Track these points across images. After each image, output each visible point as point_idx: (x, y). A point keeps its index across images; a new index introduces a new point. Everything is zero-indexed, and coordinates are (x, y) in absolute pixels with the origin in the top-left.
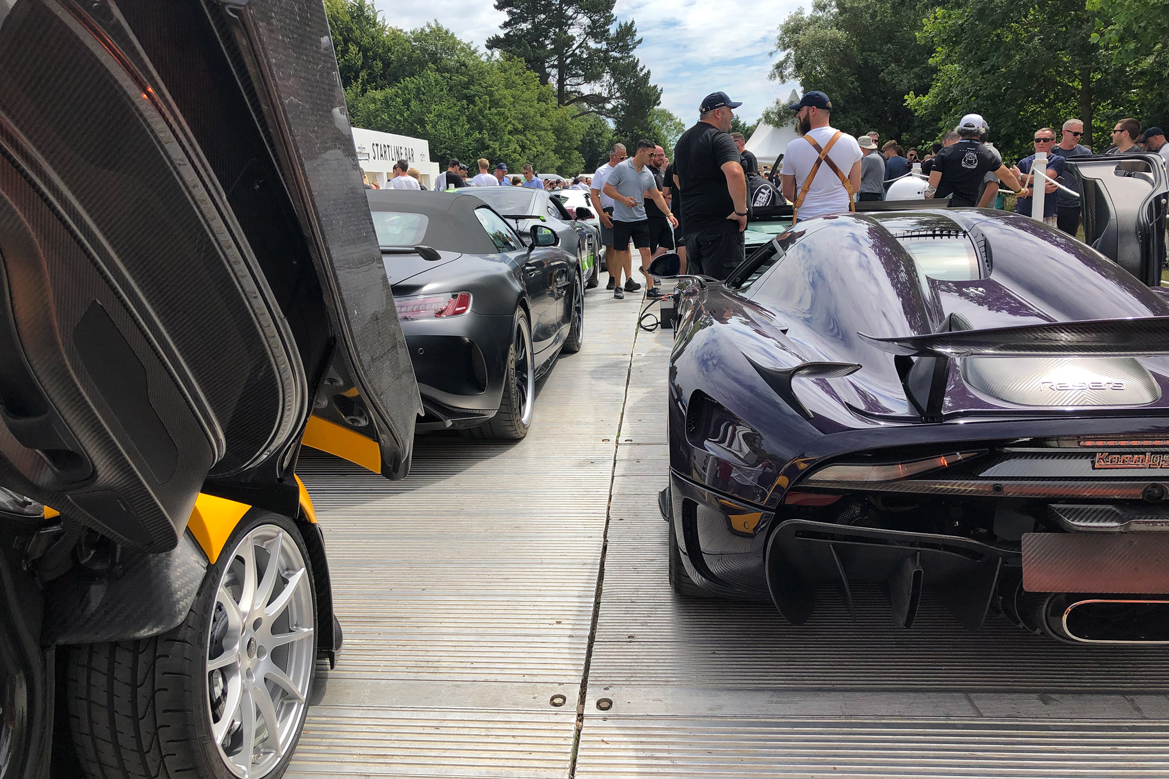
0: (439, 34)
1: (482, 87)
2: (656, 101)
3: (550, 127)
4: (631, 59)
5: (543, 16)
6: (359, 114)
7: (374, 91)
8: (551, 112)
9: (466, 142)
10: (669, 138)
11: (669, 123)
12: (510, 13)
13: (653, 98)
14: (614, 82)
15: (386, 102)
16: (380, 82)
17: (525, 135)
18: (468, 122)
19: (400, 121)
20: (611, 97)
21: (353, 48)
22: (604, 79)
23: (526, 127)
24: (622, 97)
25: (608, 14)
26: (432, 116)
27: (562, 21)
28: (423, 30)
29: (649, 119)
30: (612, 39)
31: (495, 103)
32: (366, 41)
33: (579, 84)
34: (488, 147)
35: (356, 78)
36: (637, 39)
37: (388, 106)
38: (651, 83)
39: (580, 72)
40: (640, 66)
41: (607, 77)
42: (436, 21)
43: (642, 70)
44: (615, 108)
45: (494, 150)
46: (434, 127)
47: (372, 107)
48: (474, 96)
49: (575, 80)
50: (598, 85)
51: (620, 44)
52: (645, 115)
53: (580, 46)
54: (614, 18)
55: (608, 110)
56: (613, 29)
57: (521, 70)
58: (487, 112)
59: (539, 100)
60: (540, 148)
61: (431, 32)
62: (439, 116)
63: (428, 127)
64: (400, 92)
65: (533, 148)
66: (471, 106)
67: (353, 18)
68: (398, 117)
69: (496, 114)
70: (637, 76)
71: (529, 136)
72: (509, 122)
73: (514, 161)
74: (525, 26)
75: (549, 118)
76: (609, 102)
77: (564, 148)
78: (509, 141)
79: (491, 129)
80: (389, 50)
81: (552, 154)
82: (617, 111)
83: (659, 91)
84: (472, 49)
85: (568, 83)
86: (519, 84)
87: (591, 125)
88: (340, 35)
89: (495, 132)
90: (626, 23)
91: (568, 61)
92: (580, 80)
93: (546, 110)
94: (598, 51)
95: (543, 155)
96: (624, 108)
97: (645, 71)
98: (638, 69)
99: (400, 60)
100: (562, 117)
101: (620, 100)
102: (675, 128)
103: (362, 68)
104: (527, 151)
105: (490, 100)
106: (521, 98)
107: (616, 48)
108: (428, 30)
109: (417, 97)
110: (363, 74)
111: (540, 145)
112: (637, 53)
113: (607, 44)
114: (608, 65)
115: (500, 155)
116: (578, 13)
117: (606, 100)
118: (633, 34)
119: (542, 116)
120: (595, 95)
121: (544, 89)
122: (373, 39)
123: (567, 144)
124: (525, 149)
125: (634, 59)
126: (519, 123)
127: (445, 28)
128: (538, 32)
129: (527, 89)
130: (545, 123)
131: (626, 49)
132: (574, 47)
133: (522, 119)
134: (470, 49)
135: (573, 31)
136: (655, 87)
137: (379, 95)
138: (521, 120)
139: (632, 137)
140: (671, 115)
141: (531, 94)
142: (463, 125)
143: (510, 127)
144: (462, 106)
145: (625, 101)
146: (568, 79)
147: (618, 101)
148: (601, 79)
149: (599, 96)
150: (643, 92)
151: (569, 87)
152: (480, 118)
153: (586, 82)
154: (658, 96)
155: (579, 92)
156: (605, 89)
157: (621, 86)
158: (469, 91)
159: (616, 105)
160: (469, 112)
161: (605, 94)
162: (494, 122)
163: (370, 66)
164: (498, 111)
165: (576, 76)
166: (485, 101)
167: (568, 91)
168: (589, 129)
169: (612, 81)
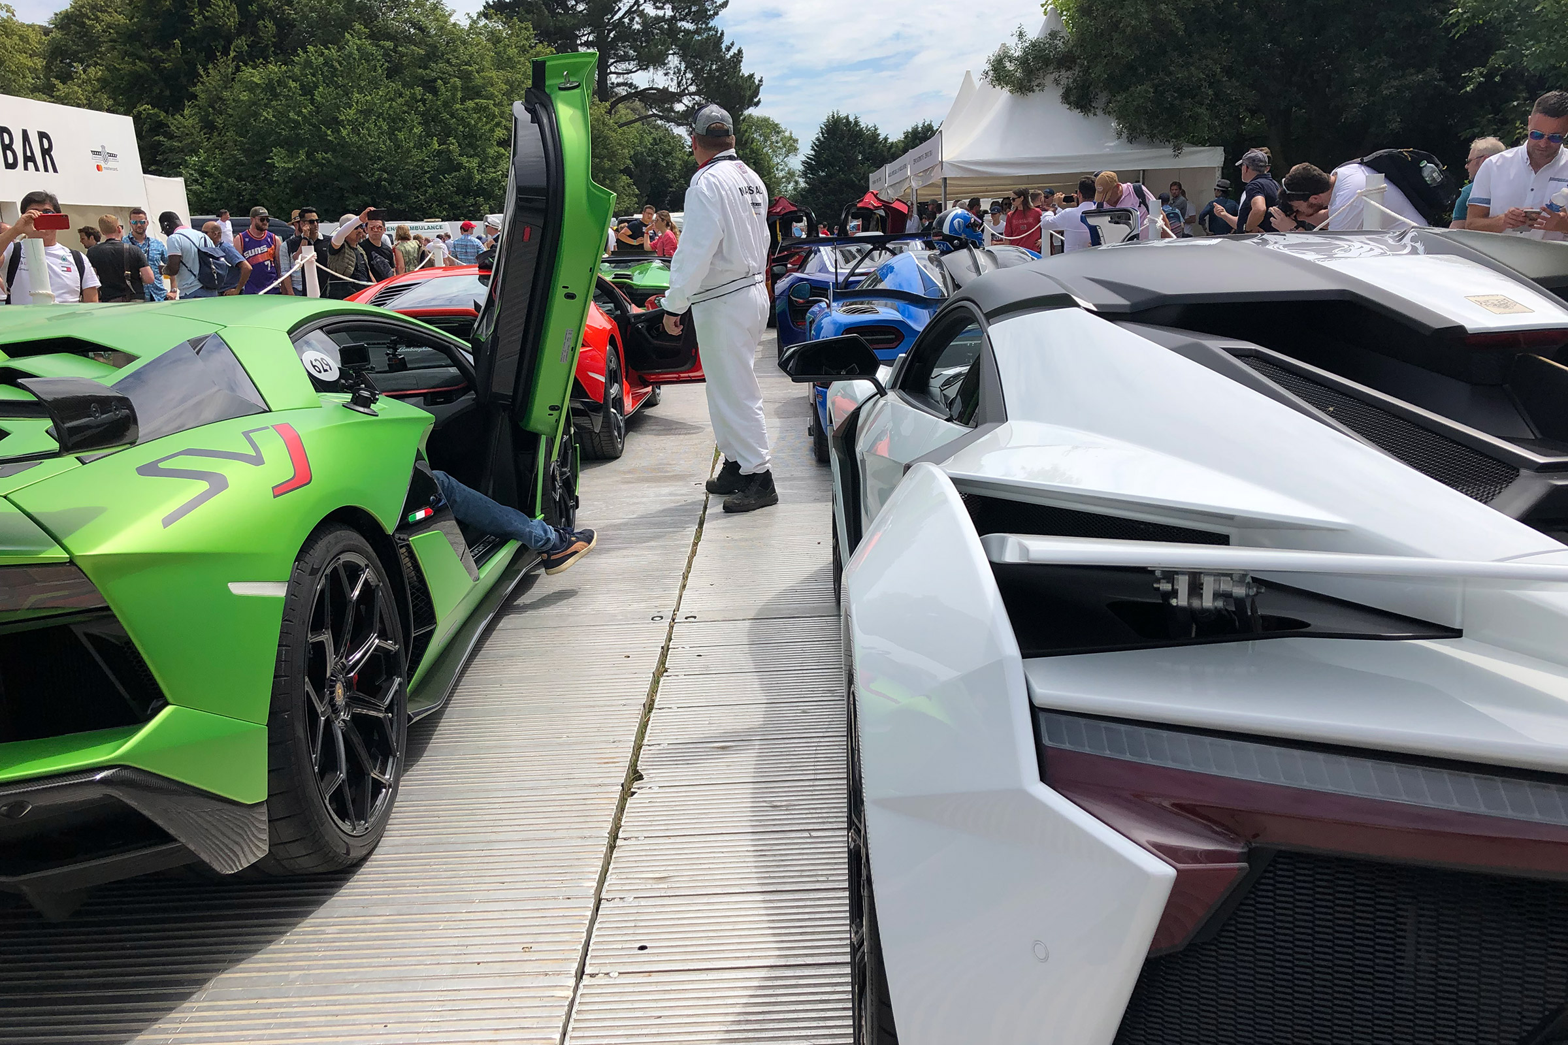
1: (451, 65)
2: (753, 100)
4: (712, 32)
7: (251, 70)
9: (418, 156)
10: (776, 160)
11: (774, 139)
13: (749, 92)
14: (686, 68)
15: (271, 89)
18: (425, 123)
19: (295, 121)
20: (682, 93)
22: (670, 63)
24: (698, 93)
31: (471, 92)
33: (631, 72)
34: (459, 167)
35: (226, 47)
37: (276, 96)
38: (745, 70)
39: (632, 53)
40: (726, 42)
41: (674, 61)
43: (728, 49)
45: (470, 171)
46: (355, 130)
47: (244, 96)
48: (435, 80)
49: (625, 66)
50: (661, 72)
51: (693, 9)
53: (629, 11)
55: (678, 113)
57: (525, 42)
58: (458, 106)
62: (367, 113)
63: (344, 133)
64: (296, 70)
66: (429, 96)
68: (291, 115)
69: (475, 110)
70: (721, 59)
72: (498, 124)
76: (681, 101)
78: (499, 156)
79: (465, 137)
86: (520, 62)
87: (654, 139)
89: (471, 142)
91: (611, 35)
92: (632, 65)
97: (734, 50)
98: (723, 46)
100: (598, 120)
101: (697, 98)
102: (784, 145)
105: (465, 87)
107: (688, 15)
109: (329, 82)
113: (674, 8)
114: (677, 42)
115: (481, 181)
117: (678, 97)
120: (657, 89)
123: (608, 164)
125: (717, 32)
131: (703, 16)
132: (621, 13)
136: (751, 76)
137: (257, 76)
140: (777, 125)
142: (411, 130)
143: (500, 133)
144: (413, 97)
145: (703, 98)
146: (612, 64)
147: (694, 99)
148: (665, 64)
149: (665, 90)
150: (732, 83)
151: (615, 76)
152: (446, 116)
153: (640, 69)
154: (755, 90)
155: (631, 85)
156: (672, 79)
157: (697, 74)
158: (428, 71)
159: (690, 105)
160: (424, 106)
161: (673, 87)
162: (469, 124)
163: (254, 30)
164: (476, 104)
165: (625, 58)
166: (455, 88)
167: (613, 83)
168: (651, 144)
169: (683, 67)
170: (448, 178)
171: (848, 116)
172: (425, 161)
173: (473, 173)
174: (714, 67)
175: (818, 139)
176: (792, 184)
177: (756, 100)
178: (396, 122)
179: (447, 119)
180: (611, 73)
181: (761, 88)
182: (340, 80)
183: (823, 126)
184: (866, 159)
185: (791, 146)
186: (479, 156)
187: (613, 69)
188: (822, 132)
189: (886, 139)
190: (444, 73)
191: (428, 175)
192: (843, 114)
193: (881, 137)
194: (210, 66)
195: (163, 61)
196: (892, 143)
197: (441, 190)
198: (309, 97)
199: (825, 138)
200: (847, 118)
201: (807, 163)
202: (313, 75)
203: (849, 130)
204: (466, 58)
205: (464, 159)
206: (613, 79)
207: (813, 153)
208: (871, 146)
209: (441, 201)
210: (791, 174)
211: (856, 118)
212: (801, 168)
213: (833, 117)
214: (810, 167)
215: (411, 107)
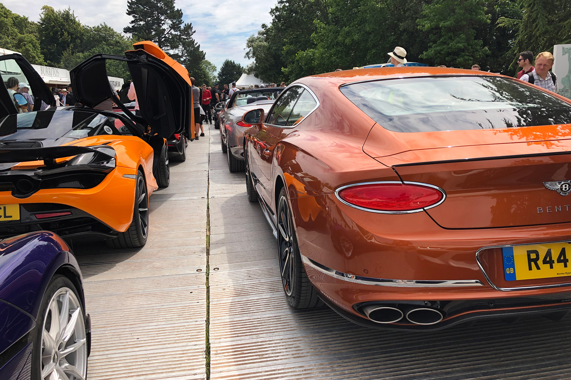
0: (106, 29)
2: (204, 57)
4: (191, 39)
5: (150, 19)
6: (71, 63)
7: (79, 53)
10: (209, 73)
11: (209, 66)
12: (134, 16)
13: (202, 56)
16: (80, 49)
20: (183, 56)
21: (66, 34)
22: (180, 48)
24: (188, 56)
25: (180, 20)
27: (159, 22)
28: (98, 26)
29: (201, 65)
30: (182, 30)
32: (72, 30)
33: (168, 50)
35: (68, 46)
36: (193, 31)
38: (201, 50)
39: (169, 44)
40: (195, 42)
41: (181, 47)
42: (104, 23)
43: (196, 44)
44: (185, 60)
49: (166, 48)
50: (177, 50)
51: (186, 33)
52: (199, 64)
53: (168, 33)
54: (182, 21)
55: (182, 61)
56: (182, 26)
61: (102, 28)
62: (110, 65)
67: (64, 19)
70: (194, 47)
74: (142, 23)
76: (182, 58)
80: (83, 34)
82: (186, 62)
83: (204, 53)
84: (122, 36)
85: (164, 49)
88: (59, 27)
90: (188, 24)
91: (163, 40)
92: (169, 48)
94: (176, 35)
96: (189, 60)
97: (197, 45)
98: (195, 44)
99: (89, 39)
102: (212, 69)
103: (71, 42)
107: (184, 34)
108: (101, 27)
110: (71, 45)
112: (193, 37)
113: (180, 32)
114: (181, 42)
116: (166, 19)
117: (181, 57)
118: (191, 29)
120: (176, 54)
122: (75, 29)
125: (193, 39)
127: (109, 26)
128: (148, 27)
131: (188, 35)
132: (165, 33)
134: (121, 35)
135: (165, 27)
136: (202, 51)
137: (81, 55)
142: (121, 69)
150: (197, 54)
156: (180, 52)
157: (187, 51)
161: (180, 54)
163: (75, 42)
169: (183, 49)
175: (222, 67)
176: (215, 80)
183: (224, 63)
184: (237, 73)
185: (214, 69)
188: (223, 65)
189: (243, 67)
192: (230, 60)
193: (241, 67)
195: (51, 49)
199: (224, 67)
200: (231, 61)
203: (232, 65)
207: (221, 71)
208: (238, 70)
210: (215, 77)
211: (234, 61)
212: (218, 75)
213: (227, 61)
214: (220, 75)
215: (120, 63)
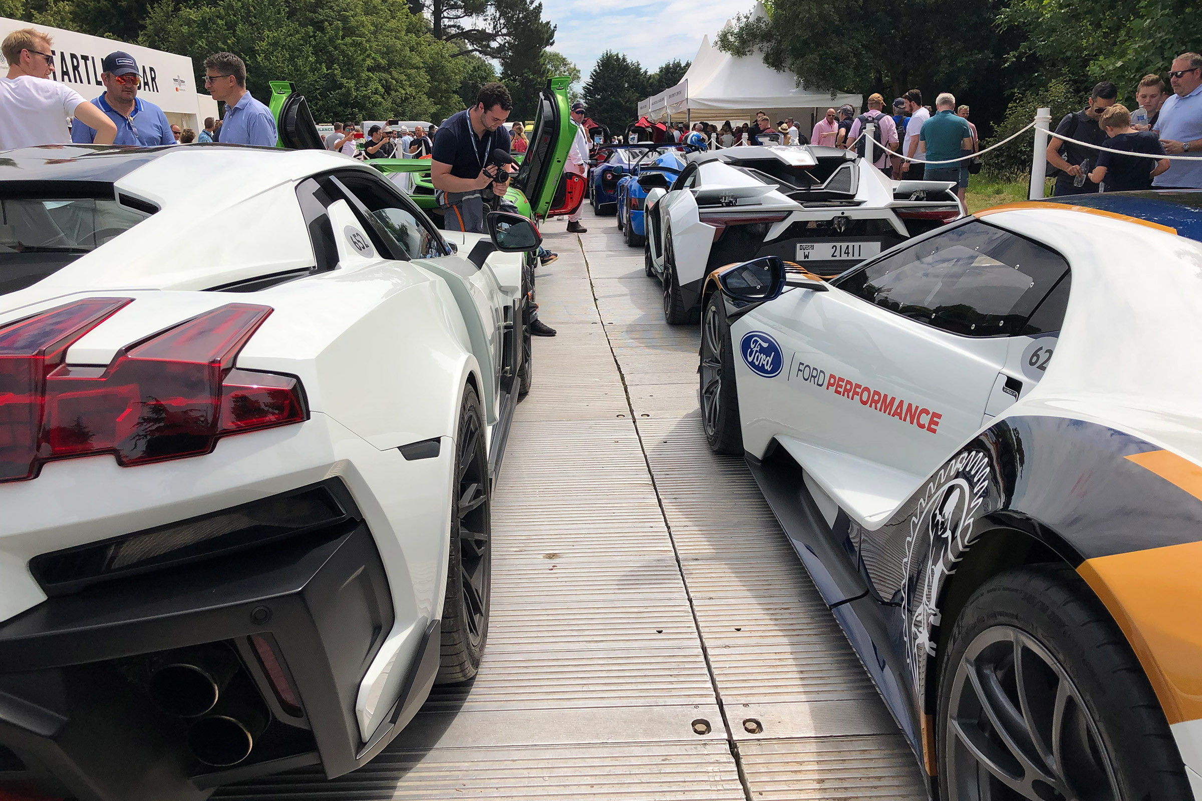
1: (334, 11)
2: (549, 41)
3: (422, 65)
8: (423, 47)
9: (311, 77)
11: (562, 69)
13: (546, 35)
14: (500, 16)
15: (204, 24)
17: (391, 74)
18: (315, 53)
20: (497, 34)
22: (488, 12)
23: (391, 64)
24: (509, 34)
26: (264, 44)
29: (540, 61)
31: (349, 31)
33: (459, 17)
34: (341, 86)
37: (207, 30)
38: (544, 18)
39: (460, 3)
41: (491, 10)
44: (501, 48)
45: (349, 90)
47: (185, 29)
48: (322, 21)
49: (454, 12)
50: (481, 18)
52: (536, 57)
55: (493, 48)
58: (340, 41)
59: (408, 31)
60: (409, 90)
62: (275, 44)
63: (259, 59)
64: (222, 11)
65: (400, 89)
66: (319, 33)
69: (352, 45)
70: (527, 10)
71: (393, 73)
72: (368, 56)
73: (375, 104)
75: (420, 54)
76: (495, 40)
77: (440, 90)
78: (369, 79)
79: (345, 64)
81: (424, 98)
82: (504, 50)
83: (551, 30)
86: (381, 10)
87: (474, 67)
89: (350, 67)
92: (460, 12)
93: (417, 44)
95: (414, 98)
96: (512, 46)
100: (437, 53)
101: (507, 38)
102: (570, 74)
104: (393, 93)
105: (344, 29)
106: (384, 27)
109: (246, 19)
111: (410, 86)
115: (356, 97)
117: (493, 37)
119: (411, 50)
120: (478, 30)
121: (414, 19)
123: (444, 86)
124: (391, 90)
126: (383, 58)
129: (394, 18)
130: (417, 60)
133: (383, 53)
136: (548, 23)
137: (193, 15)
138: (383, 55)
139: (522, 82)
140: (564, 59)
141: (399, 22)
142: (307, 58)
143: (369, 62)
144: (307, 33)
145: (513, 39)
146: (445, 10)
147: (505, 39)
148: (484, 12)
149: (483, 32)
150: (534, 28)
151: (447, 20)
152: (331, 48)
153: (466, 15)
154: (551, 35)
155: (459, 27)
156: (489, 24)
157: (508, 20)
158: (317, 15)
159: (502, 43)
160: (315, 41)
161: (490, 30)
162: (348, 55)
164: (354, 40)
165: (455, 7)
166: (337, 28)
167: (445, 25)
168: (472, 71)
169: (498, 15)
170: (333, 94)
171: (618, 54)
172: (317, 82)
173: (351, 90)
174: (521, 16)
175: (595, 71)
177: (551, 41)
178: (295, 52)
179: (332, 51)
180: (444, 17)
181: (555, 32)
182: (253, 20)
183: (599, 61)
184: (631, 87)
185: (575, 75)
186: (355, 79)
187: (445, 14)
188: (598, 66)
189: (646, 72)
190: (328, 17)
191: (318, 91)
192: (614, 53)
193: (642, 71)
194: (156, 5)
196: (651, 75)
197: (328, 103)
198: (232, 31)
199: (600, 70)
201: (587, 88)
202: (235, 16)
203: (619, 65)
204: (344, 6)
205: (344, 81)
206: (446, 22)
207: (591, 81)
208: (635, 77)
209: (327, 110)
211: (624, 56)
212: (583, 92)
213: (607, 55)
214: (589, 91)
215: (306, 42)
